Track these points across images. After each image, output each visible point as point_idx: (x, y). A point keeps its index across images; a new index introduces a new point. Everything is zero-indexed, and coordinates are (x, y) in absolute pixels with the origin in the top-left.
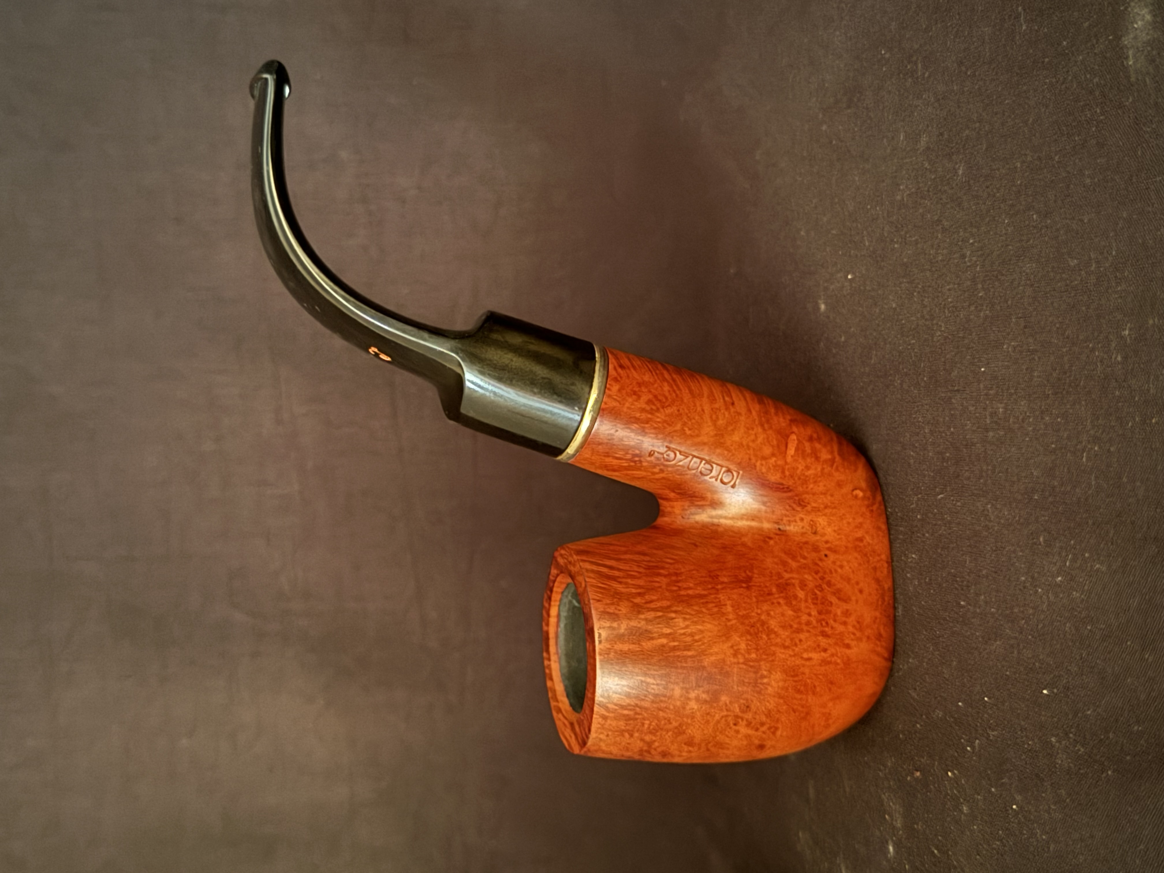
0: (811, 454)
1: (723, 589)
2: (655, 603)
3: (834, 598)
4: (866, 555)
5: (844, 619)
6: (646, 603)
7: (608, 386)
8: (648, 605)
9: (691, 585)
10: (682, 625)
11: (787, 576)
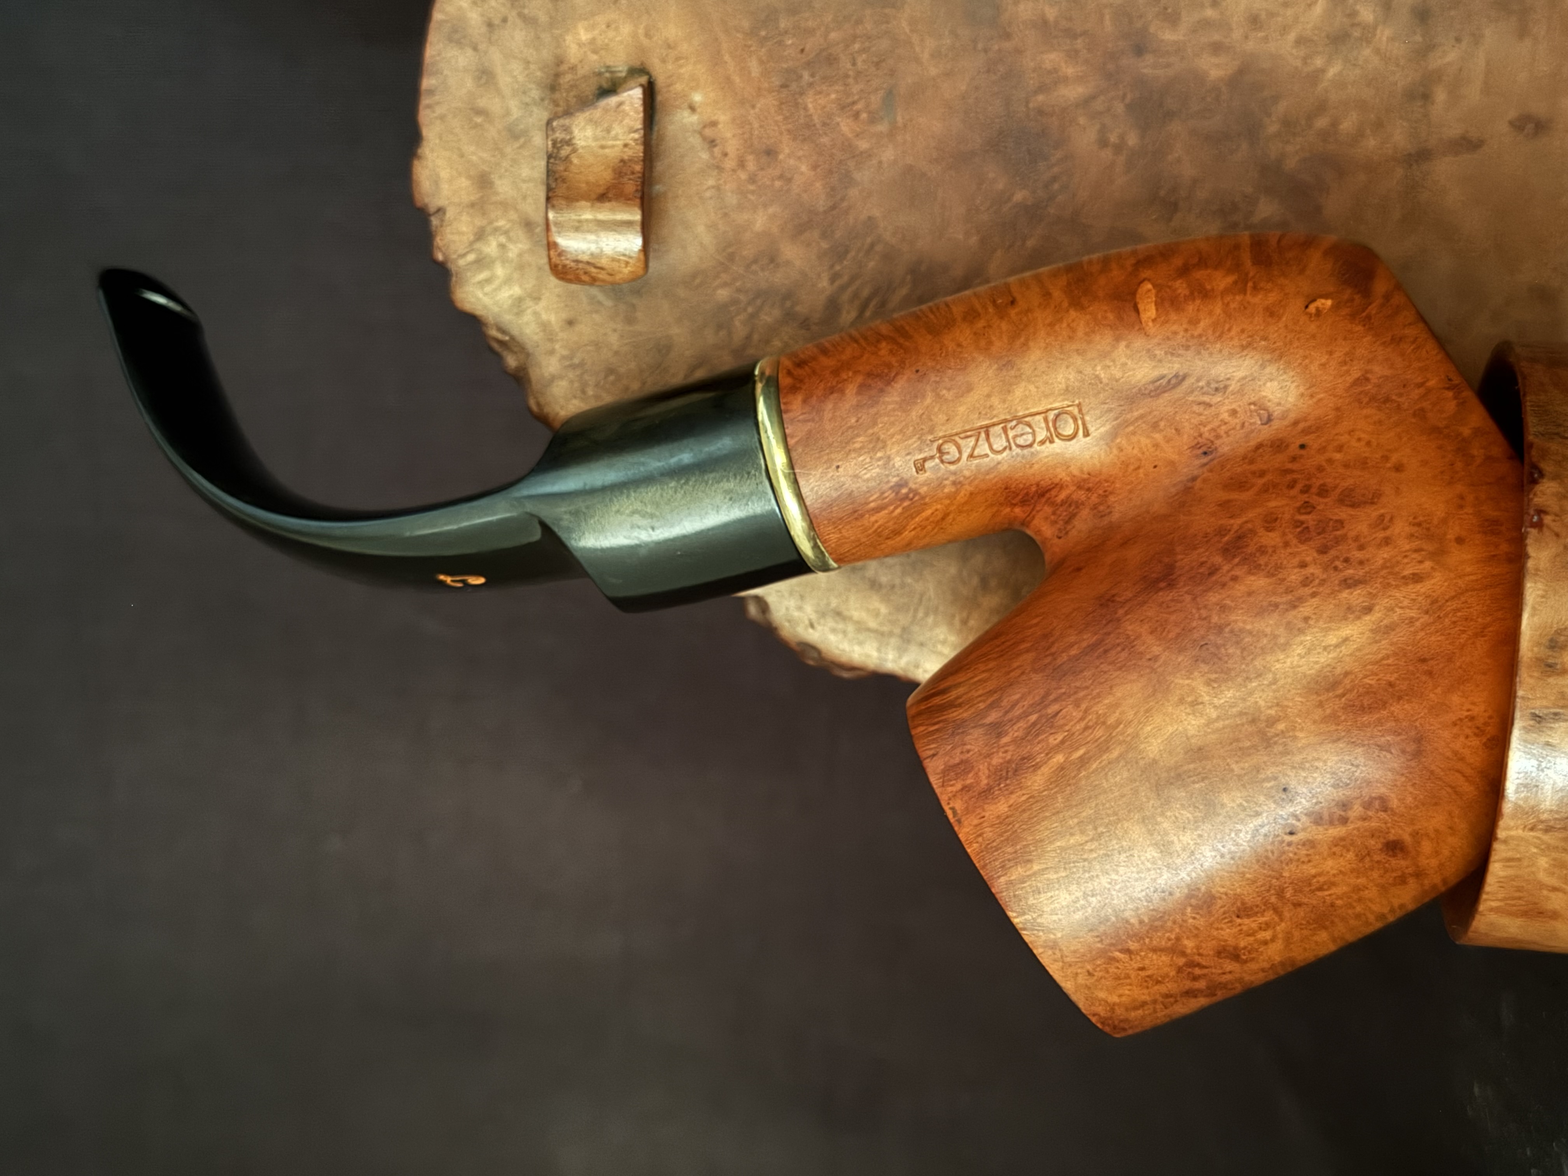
0: (1192, 293)
1: (1126, 613)
2: (1021, 704)
3: (1344, 509)
4: (1387, 400)
5: (1381, 535)
6: (1007, 712)
7: (783, 407)
8: (1010, 716)
9: (1073, 639)
10: (1077, 715)
11: (1237, 522)
